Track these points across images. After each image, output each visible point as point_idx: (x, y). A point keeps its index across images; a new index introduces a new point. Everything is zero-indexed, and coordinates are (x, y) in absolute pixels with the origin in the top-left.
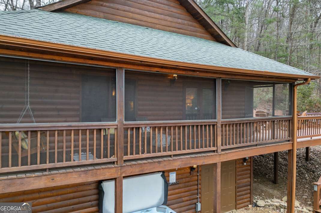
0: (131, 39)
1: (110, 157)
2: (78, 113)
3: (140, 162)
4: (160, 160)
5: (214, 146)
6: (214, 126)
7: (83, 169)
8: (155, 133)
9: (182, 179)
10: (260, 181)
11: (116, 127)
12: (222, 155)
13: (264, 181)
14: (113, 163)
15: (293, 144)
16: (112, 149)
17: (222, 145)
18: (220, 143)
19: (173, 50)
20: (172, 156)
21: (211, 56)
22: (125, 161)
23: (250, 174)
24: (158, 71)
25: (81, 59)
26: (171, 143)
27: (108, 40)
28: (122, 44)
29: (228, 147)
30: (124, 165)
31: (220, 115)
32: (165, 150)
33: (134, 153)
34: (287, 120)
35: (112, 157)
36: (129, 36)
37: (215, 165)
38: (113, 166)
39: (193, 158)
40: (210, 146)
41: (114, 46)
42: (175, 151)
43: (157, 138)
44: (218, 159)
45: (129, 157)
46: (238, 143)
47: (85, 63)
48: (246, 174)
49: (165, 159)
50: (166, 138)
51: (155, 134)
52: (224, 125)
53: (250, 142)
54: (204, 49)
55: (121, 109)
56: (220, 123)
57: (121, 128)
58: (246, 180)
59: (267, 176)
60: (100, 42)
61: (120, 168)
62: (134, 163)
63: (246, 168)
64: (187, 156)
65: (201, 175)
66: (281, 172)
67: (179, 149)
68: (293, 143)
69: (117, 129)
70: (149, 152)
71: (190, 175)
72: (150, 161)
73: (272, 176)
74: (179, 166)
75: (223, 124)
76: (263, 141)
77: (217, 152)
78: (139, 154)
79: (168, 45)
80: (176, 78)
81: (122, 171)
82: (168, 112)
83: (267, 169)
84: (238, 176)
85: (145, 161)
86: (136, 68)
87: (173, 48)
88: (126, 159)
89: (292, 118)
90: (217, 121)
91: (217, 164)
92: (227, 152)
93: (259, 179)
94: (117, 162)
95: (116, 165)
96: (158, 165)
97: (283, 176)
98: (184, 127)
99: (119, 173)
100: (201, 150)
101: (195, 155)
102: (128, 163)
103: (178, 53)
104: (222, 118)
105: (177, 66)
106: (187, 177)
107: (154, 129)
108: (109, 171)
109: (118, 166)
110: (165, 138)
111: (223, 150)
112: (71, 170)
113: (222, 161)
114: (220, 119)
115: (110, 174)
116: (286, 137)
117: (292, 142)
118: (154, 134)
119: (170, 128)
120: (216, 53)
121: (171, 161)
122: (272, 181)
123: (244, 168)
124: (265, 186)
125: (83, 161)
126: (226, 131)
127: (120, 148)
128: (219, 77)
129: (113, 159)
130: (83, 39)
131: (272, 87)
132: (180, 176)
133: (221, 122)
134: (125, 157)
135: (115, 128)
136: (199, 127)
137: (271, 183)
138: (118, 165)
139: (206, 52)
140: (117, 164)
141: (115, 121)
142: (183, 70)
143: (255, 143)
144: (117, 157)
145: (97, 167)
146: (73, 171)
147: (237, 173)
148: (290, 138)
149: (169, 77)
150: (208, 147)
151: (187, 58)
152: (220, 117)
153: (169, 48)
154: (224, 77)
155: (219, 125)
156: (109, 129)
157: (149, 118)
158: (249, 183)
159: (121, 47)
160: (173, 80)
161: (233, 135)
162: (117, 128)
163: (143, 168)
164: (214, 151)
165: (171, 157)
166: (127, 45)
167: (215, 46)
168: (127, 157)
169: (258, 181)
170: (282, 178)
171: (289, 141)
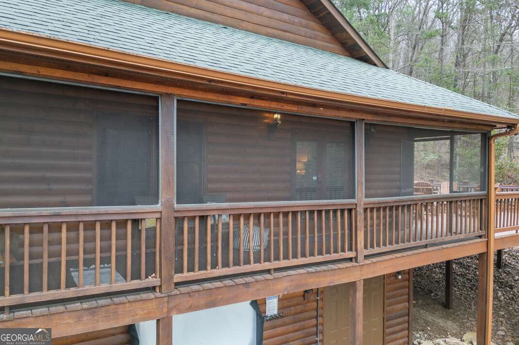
0: (191, 41)
1: (147, 277)
2: (90, 187)
3: (207, 285)
4: (249, 279)
5: (350, 249)
6: (350, 210)
7: (85, 305)
8: (239, 224)
9: (289, 307)
10: (422, 304)
11: (158, 215)
12: (365, 267)
13: (428, 304)
14: (153, 289)
15: (488, 243)
16: (151, 256)
17: (366, 247)
18: (363, 243)
19: (274, 65)
20: (272, 272)
21: (346, 79)
22: (177, 284)
23: (409, 294)
24: (245, 105)
25: (83, 74)
26: (269, 241)
27: (143, 37)
28: (171, 47)
29: (376, 250)
30: (176, 292)
31: (362, 190)
32: (257, 260)
33: (197, 268)
34: (478, 199)
35: (150, 277)
36: (189, 35)
37: (352, 285)
38: (151, 295)
39: (312, 274)
40: (343, 250)
41: (153, 49)
42: (277, 262)
43: (242, 237)
44: (357, 274)
45: (186, 275)
46: (394, 243)
47: (93, 83)
48: (401, 295)
49: (258, 277)
50: (260, 234)
51: (239, 227)
52: (369, 210)
53: (415, 241)
54: (331, 67)
55: (169, 179)
56: (363, 206)
57: (168, 218)
58: (401, 306)
59: (433, 294)
60: (124, 40)
61: (166, 299)
62: (195, 287)
63: (402, 284)
64: (301, 271)
65: (322, 300)
66: (455, 286)
67: (286, 257)
68: (488, 241)
69: (161, 221)
70: (226, 264)
71: (304, 300)
72: (228, 282)
73: (441, 294)
74: (285, 290)
75: (367, 208)
76: (437, 238)
77: (356, 262)
78: (206, 269)
79: (265, 55)
80: (278, 122)
81: (171, 305)
82: (263, 185)
83: (432, 283)
84: (387, 299)
85: (218, 284)
86: (201, 96)
87: (275, 61)
88: (180, 280)
89: (486, 196)
90: (356, 202)
91: (357, 283)
92: (374, 260)
93: (420, 300)
94: (160, 286)
95: (158, 294)
96: (245, 289)
97: (460, 294)
98: (295, 213)
99: (165, 310)
100: (327, 257)
101: (316, 268)
102: (184, 289)
103: (284, 69)
104: (366, 197)
105: (283, 93)
106: (298, 304)
107: (237, 217)
108: (144, 306)
109: (163, 295)
110: (257, 233)
111: (366, 257)
112: (60, 308)
113: (365, 277)
114: (361, 199)
115: (145, 311)
116: (476, 230)
117: (487, 239)
118: (237, 227)
119: (267, 215)
120: (353, 74)
121: (270, 282)
122: (443, 303)
123: (398, 285)
124: (430, 313)
125: (87, 287)
126: (372, 218)
127: (166, 258)
128: (360, 119)
129: (152, 280)
130: (87, 32)
131: (449, 141)
132: (286, 303)
133: (365, 204)
134: (178, 278)
135: (157, 219)
136: (324, 213)
137: (440, 307)
138: (162, 293)
139: (336, 71)
140: (160, 291)
141: (157, 203)
142: (293, 104)
143: (424, 242)
144: (161, 277)
145: (116, 300)
146: (65, 310)
147: (386, 294)
148: (483, 233)
149: (265, 121)
150: (340, 251)
151: (302, 79)
152: (362, 195)
153: (266, 60)
154: (368, 118)
155: (360, 210)
156: (145, 219)
157: (228, 195)
158: (407, 310)
159: (168, 52)
160: (273, 126)
161: (385, 225)
162: (160, 218)
163: (213, 297)
164: (351, 259)
165: (269, 273)
166: (182, 49)
167: (349, 64)
168: (182, 277)
169: (417, 303)
170: (457, 298)
171: (480, 237)
